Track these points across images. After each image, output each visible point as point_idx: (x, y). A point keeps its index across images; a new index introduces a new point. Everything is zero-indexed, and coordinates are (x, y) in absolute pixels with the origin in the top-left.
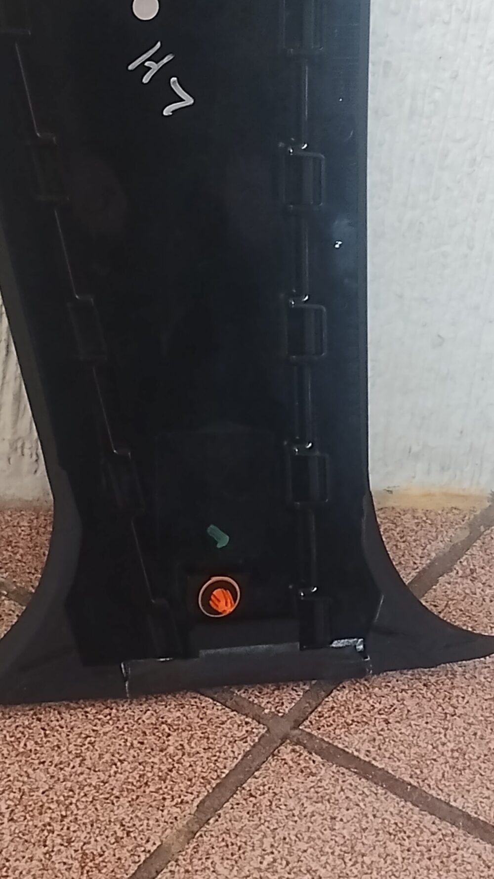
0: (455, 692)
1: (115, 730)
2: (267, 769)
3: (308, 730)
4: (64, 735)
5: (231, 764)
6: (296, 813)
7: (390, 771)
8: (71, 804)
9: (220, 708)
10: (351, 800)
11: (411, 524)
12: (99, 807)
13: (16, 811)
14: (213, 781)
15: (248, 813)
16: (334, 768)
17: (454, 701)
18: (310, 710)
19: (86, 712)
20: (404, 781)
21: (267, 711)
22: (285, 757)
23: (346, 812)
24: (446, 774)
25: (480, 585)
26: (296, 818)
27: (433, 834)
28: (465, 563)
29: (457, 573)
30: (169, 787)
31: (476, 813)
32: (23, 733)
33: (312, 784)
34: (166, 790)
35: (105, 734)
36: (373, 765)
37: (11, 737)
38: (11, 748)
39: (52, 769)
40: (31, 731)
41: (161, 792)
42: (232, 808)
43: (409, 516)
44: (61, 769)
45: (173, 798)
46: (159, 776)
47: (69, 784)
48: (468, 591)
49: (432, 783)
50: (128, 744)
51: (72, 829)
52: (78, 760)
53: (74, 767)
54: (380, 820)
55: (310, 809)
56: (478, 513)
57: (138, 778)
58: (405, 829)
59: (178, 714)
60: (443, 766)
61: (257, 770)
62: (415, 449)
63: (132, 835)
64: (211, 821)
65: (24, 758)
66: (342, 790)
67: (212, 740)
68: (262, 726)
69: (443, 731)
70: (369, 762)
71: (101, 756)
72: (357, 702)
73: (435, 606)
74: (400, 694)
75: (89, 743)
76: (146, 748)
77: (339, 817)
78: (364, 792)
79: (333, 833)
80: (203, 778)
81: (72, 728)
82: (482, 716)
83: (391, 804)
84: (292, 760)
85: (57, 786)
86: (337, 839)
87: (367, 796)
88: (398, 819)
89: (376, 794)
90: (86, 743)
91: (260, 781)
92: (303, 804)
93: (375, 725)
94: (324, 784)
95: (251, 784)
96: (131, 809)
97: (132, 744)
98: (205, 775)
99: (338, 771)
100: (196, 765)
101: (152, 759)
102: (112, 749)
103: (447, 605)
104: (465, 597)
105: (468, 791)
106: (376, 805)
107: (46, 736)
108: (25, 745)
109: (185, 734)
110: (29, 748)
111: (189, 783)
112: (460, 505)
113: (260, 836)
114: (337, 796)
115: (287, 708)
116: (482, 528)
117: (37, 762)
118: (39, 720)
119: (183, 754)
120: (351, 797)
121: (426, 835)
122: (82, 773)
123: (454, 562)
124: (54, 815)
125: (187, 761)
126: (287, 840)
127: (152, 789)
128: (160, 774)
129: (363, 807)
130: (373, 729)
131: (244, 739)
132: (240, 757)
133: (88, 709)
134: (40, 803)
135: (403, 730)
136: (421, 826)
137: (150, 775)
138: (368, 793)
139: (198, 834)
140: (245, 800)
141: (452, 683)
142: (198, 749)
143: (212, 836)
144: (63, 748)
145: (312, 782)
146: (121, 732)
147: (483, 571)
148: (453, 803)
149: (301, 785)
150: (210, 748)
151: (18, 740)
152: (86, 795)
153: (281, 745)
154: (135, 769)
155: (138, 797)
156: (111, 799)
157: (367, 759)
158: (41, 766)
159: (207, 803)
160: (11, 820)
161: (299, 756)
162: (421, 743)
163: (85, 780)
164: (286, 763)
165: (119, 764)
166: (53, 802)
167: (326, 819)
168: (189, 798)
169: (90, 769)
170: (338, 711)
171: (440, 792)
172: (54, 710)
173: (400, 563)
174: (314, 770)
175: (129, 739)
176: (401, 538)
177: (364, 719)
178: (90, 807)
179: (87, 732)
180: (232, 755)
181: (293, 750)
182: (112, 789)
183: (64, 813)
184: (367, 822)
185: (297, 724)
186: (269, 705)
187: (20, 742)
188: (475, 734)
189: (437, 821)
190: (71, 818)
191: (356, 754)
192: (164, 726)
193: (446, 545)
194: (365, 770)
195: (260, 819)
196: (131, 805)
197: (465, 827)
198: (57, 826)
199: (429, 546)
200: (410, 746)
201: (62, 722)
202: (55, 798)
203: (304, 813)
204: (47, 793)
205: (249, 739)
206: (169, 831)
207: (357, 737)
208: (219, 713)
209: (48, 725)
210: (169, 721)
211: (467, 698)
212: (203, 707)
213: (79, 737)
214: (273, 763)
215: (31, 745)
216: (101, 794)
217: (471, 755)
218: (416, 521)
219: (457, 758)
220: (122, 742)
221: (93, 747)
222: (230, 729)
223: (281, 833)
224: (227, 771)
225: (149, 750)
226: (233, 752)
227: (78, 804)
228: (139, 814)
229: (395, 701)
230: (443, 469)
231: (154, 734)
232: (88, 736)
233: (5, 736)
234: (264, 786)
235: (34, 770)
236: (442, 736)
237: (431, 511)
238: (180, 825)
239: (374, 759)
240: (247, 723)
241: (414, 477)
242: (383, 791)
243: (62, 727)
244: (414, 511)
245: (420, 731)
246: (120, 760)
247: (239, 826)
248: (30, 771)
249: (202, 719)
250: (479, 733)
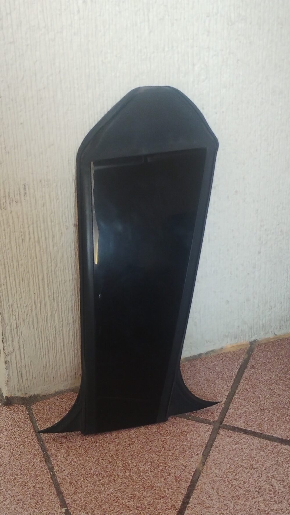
0: (262, 403)
1: (171, 437)
2: (218, 438)
3: (225, 424)
4: (157, 442)
5: (207, 439)
6: (231, 449)
7: (253, 430)
8: (166, 462)
9: (198, 423)
10: (245, 442)
11: (231, 356)
12: (174, 461)
13: (151, 468)
14: (204, 446)
15: (218, 453)
16: (237, 433)
17: (262, 405)
18: (223, 418)
19: (161, 433)
20: (257, 433)
21: (211, 421)
22: (222, 433)
23: (245, 446)
24: (269, 428)
25: (257, 369)
26: (232, 451)
27: (272, 446)
28: (250, 364)
29: (249, 367)
30: (192, 451)
31: (281, 437)
32: (145, 444)
33: (233, 440)
34: (192, 452)
35: (168, 439)
36: (247, 430)
37: (142, 446)
38: (143, 450)
39: (157, 453)
40: (147, 443)
41: (191, 453)
42: (213, 452)
43: (229, 354)
44: (160, 452)
45: (194, 453)
46: (188, 448)
47: (164, 457)
48: (254, 372)
49: (266, 431)
50: (176, 440)
51: (169, 470)
52: (164, 449)
53: (163, 451)
54: (255, 446)
55: (234, 447)
56: (248, 349)
57: (182, 450)
58: (263, 447)
59: (187, 428)
60: (267, 425)
61: (215, 439)
62: (226, 335)
63: (187, 467)
64: (208, 458)
65: (148, 452)
66: (241, 439)
67: (199, 433)
68: (212, 426)
69: (263, 415)
70: (246, 429)
71: (170, 446)
72: (236, 412)
73: (246, 379)
74: (247, 407)
75: (165, 443)
76: (181, 440)
77: (244, 447)
78: (248, 439)
79: (244, 453)
80: (201, 445)
81: (158, 439)
82: (272, 408)
83: (257, 441)
84: (224, 434)
85: (160, 458)
86: (245, 454)
87: (249, 439)
88: (260, 444)
89: (251, 438)
90: (164, 443)
91: (217, 442)
92: (232, 446)
93: (243, 418)
94: (235, 439)
95: (215, 444)
96: (184, 460)
97: (177, 440)
98: (201, 444)
99: (238, 434)
100: (198, 442)
101: (185, 443)
102: (172, 443)
103: (250, 378)
104: (254, 374)
105: (277, 431)
106: (253, 441)
107: (152, 443)
108: (147, 448)
109: (191, 433)
110: (148, 448)
111: (197, 448)
112: (243, 348)
113: (223, 459)
114: (240, 441)
115: (217, 419)
116: (251, 353)
117: (152, 452)
118: (148, 439)
119: (193, 439)
120: (245, 441)
121: (270, 447)
122: (166, 452)
123: (247, 364)
124: (163, 467)
125: (194, 441)
126: (232, 458)
127: (188, 452)
128: (188, 447)
129: (249, 443)
130: (243, 419)
131: (208, 431)
132: (209, 436)
133: (161, 432)
134: (158, 464)
135: (252, 417)
136: (268, 444)
137: (185, 448)
138: (249, 438)
139: (206, 463)
140: (215, 449)
141: (260, 400)
142: (196, 437)
143: (210, 462)
144: (158, 446)
145: (232, 439)
146: (173, 437)
147: (256, 365)
148: (274, 436)
149: (229, 441)
150: (199, 436)
151: (144, 447)
152: (170, 459)
153: (219, 430)
154: (180, 447)
155: (184, 456)
156: (177, 458)
157: (245, 428)
158: (154, 453)
159: (205, 453)
160: (151, 472)
161: (226, 432)
162: (258, 420)
163: (168, 454)
164: (223, 435)
165: (175, 447)
166: (161, 463)
167: (240, 449)
168: (199, 452)
169: (168, 450)
170: (231, 416)
171: (269, 433)
172: (151, 435)
173: (232, 368)
174: (231, 435)
175: (176, 439)
176: (230, 361)
177: (240, 417)
178: (172, 462)
179: (163, 440)
180: (206, 436)
181: (223, 431)
182: (176, 455)
183: (165, 466)
184: (252, 447)
185: (221, 423)
186: (211, 419)
187: (145, 447)
188: (272, 413)
189: (271, 442)
190: (168, 467)
191: (241, 427)
192: (184, 432)
193: (243, 360)
194: (245, 432)
195: (222, 454)
196: (183, 459)
197: (279, 442)
198: (164, 470)
199: (238, 362)
200: (255, 422)
201: (155, 438)
202: (161, 462)
203: (233, 449)
204: (158, 461)
205: (209, 430)
206: (197, 464)
207: (240, 422)
208: (198, 425)
209: (151, 440)
210: (185, 431)
211: (266, 404)
212: (193, 424)
213: (161, 442)
214: (219, 436)
215: (148, 447)
216: (174, 457)
217: (273, 420)
218: (232, 355)
219: (270, 422)
220: (174, 440)
221: (166, 443)
222: (203, 429)
223: (229, 457)
224: (207, 442)
225: (182, 441)
226: (207, 435)
227: (168, 462)
228: (187, 461)
229: (246, 409)
230: (235, 338)
231: (182, 435)
232: (164, 441)
233: (140, 446)
234: (219, 443)
235: (152, 455)
236: (263, 416)
237: (235, 351)
238: (200, 461)
239: (247, 428)
240: (207, 426)
241: (228, 343)
242: (253, 437)
243: (156, 440)
244: (230, 352)
245: (257, 416)
246: (175, 446)
247: (216, 457)
248: (151, 455)
249: (194, 428)
250: (273, 413)
